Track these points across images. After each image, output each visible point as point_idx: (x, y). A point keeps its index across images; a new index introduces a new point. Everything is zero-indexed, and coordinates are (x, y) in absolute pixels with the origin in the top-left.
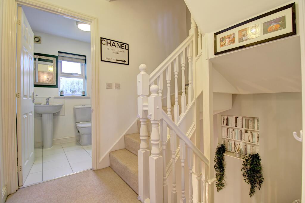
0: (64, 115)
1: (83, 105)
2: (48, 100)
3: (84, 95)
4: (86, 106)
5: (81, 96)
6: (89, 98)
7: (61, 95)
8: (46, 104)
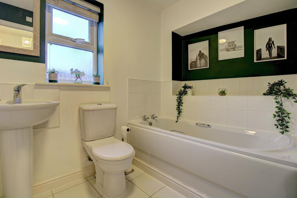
0: (59, 127)
1: (98, 104)
2: (18, 90)
3: (98, 84)
4: (104, 106)
5: (92, 84)
6: (108, 89)
7: (50, 81)
8: (15, 102)
